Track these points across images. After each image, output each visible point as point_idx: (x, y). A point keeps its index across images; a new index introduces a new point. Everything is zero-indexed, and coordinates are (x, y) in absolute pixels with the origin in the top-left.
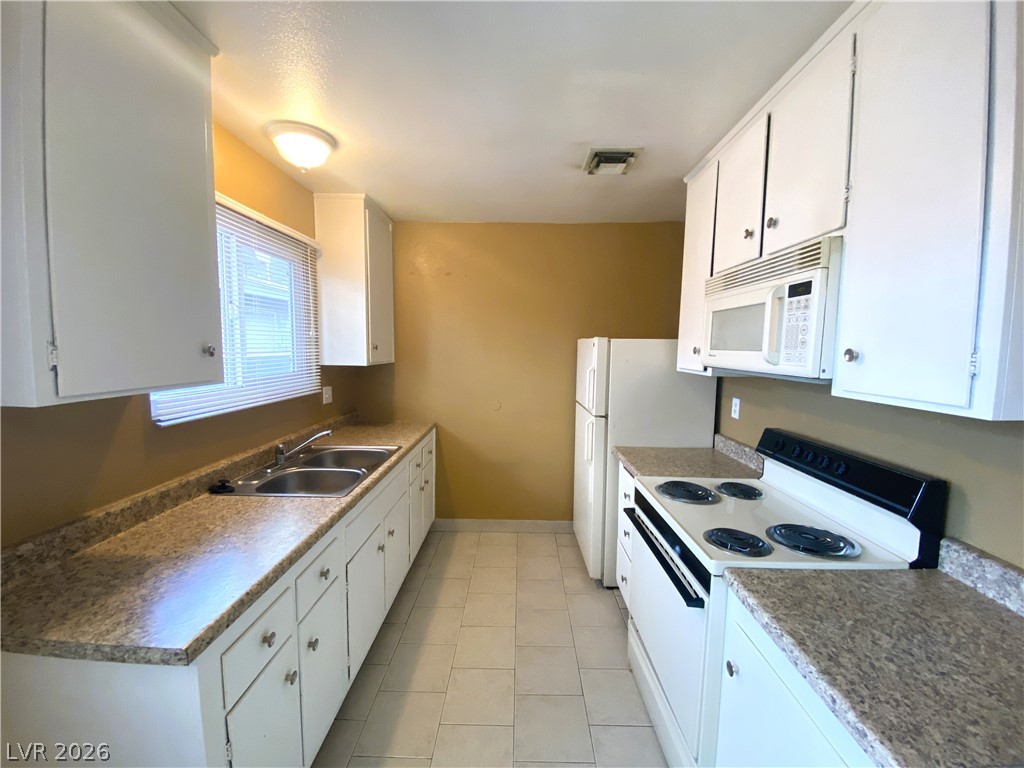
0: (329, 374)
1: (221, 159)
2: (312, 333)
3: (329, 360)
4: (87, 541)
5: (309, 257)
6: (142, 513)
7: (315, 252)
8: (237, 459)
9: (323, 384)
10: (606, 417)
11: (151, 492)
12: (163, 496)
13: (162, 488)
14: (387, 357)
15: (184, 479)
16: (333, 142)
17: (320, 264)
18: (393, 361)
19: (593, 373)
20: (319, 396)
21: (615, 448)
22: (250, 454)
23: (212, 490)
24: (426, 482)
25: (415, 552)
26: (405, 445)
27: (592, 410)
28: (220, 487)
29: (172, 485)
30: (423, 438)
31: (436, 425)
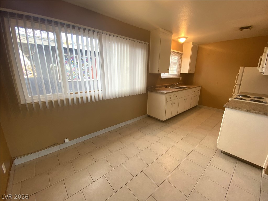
0: (182, 75)
2: (180, 68)
3: (182, 72)
5: (181, 55)
6: (159, 87)
9: (180, 76)
10: (240, 85)
14: (193, 72)
16: (186, 38)
17: (183, 56)
19: (238, 75)
20: (180, 78)
21: (241, 92)
22: (169, 84)
23: (165, 87)
24: (196, 96)
25: (192, 106)
26: (192, 87)
27: (237, 84)
28: (166, 87)
29: (162, 85)
30: (197, 87)
31: (201, 86)
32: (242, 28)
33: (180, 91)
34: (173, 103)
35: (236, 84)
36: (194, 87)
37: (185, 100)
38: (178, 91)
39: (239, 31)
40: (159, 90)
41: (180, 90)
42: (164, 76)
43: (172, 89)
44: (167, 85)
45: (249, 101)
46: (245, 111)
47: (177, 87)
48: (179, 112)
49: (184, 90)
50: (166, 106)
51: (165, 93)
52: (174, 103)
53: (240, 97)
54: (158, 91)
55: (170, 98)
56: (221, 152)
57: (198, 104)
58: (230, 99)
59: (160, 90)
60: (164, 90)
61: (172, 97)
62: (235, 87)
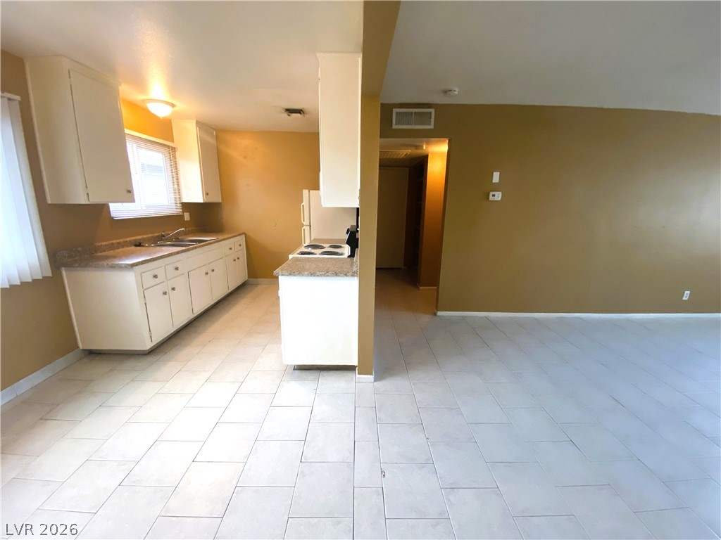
0: (187, 206)
1: (125, 113)
2: (176, 187)
3: (185, 200)
4: (96, 252)
5: (172, 151)
6: (112, 247)
7: (174, 149)
8: (145, 236)
9: (183, 211)
10: (310, 226)
11: (114, 241)
12: (119, 243)
13: (118, 241)
14: (216, 198)
15: (125, 240)
17: (177, 154)
18: (221, 201)
19: (303, 206)
20: (182, 216)
21: (314, 239)
22: (150, 235)
23: (136, 246)
24: (238, 258)
25: (232, 287)
26: (221, 237)
27: (304, 223)
28: (139, 245)
29: (121, 240)
30: (234, 237)
31: (244, 233)
32: (290, 111)
33: (183, 251)
34: (170, 289)
35: (304, 225)
36: (226, 236)
37: (207, 274)
38: (178, 253)
39: (285, 115)
40: (107, 258)
41: (184, 248)
42: (119, 210)
43: (158, 248)
44: (144, 239)
45: (320, 254)
46: (308, 275)
47: (177, 241)
48: (198, 311)
49: (196, 248)
50: (144, 303)
51: (128, 265)
52: (173, 289)
53: (309, 250)
54: (102, 262)
55: (155, 276)
56: (294, 369)
57: (249, 277)
58: (290, 257)
59: (115, 257)
60: (127, 255)
61: (160, 273)
62: (304, 229)
